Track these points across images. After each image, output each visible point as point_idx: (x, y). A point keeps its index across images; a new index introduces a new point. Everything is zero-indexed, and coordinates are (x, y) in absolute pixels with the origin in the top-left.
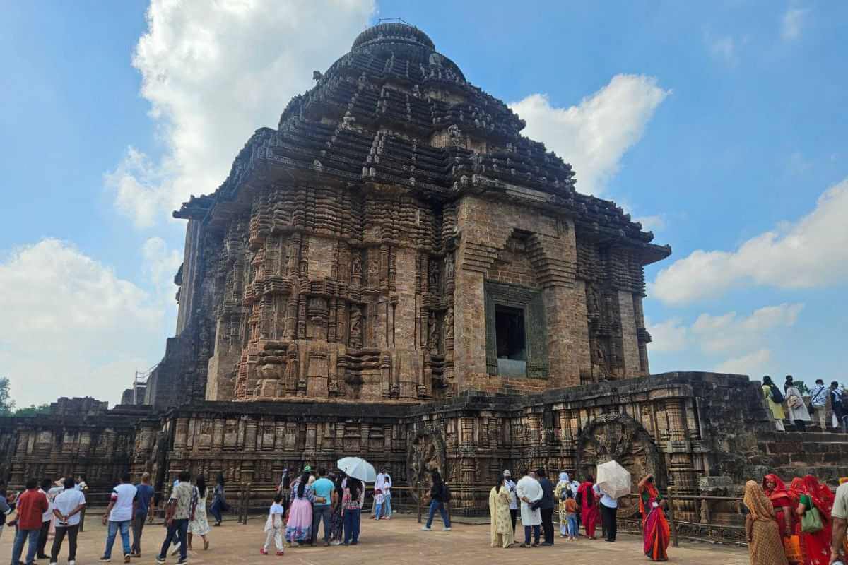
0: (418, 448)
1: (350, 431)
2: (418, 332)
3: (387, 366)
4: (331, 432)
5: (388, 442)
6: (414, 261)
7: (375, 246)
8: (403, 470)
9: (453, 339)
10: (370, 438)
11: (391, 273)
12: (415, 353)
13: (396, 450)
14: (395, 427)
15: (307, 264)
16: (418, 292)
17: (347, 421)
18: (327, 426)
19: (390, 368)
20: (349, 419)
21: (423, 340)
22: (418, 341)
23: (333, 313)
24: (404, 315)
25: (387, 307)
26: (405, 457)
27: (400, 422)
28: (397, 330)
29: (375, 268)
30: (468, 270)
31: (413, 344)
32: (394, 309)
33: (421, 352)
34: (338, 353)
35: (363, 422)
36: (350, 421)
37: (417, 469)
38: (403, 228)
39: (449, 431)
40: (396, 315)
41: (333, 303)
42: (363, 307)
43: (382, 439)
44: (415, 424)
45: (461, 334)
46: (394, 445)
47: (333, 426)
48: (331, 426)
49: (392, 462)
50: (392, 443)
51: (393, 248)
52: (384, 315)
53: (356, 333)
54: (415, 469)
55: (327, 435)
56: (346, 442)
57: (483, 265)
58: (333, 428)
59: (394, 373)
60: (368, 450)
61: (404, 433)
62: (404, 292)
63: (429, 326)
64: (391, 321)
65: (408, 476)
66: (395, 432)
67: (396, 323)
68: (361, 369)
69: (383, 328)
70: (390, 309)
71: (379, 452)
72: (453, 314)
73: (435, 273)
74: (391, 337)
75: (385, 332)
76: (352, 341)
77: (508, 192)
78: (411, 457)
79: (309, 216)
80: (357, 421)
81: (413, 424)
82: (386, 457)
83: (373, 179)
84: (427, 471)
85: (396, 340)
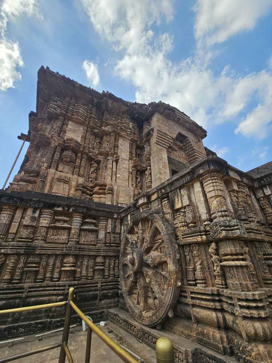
0: (133, 238)
1: (59, 221)
2: (130, 179)
3: (111, 192)
4: (33, 219)
5: (102, 235)
6: (129, 144)
7: (108, 134)
8: (117, 264)
9: (151, 182)
10: (81, 230)
11: (116, 146)
12: (129, 189)
13: (110, 243)
14: (110, 221)
15: (66, 132)
16: (131, 159)
17: (56, 209)
18: (29, 212)
19: (112, 194)
20: (58, 207)
21: (133, 183)
22: (130, 183)
23: (78, 161)
24: (122, 168)
25: (113, 162)
26: (119, 251)
27: (115, 216)
28: (118, 175)
29: (107, 145)
30: (158, 144)
31: (127, 184)
32: (117, 164)
33: (132, 189)
34: (78, 182)
35: (74, 211)
36: (60, 209)
37: (133, 263)
38: (123, 127)
39: (178, 205)
40: (117, 167)
41: (79, 155)
42: (98, 162)
43: (96, 232)
44: (129, 216)
45: (156, 175)
46: (108, 238)
47: (38, 212)
48: (34, 212)
49: (105, 257)
50: (105, 237)
51: (118, 136)
52: (111, 166)
53: (94, 176)
54: (130, 265)
55: (27, 221)
56: (51, 232)
57: (166, 144)
58: (37, 215)
59: (115, 197)
60: (78, 242)
61: (118, 226)
62: (122, 157)
63: (137, 178)
64: (114, 169)
65: (122, 273)
66: (110, 226)
67: (117, 171)
68: (94, 194)
69: (109, 172)
70: (114, 164)
71: (91, 245)
72: (150, 169)
73: (139, 154)
74: (114, 178)
75: (111, 175)
76: (90, 179)
77: (176, 113)
78: (125, 249)
79: (70, 109)
80: (69, 210)
81: (127, 216)
82: (99, 250)
83: (107, 96)
84: (148, 266)
85: (117, 180)
